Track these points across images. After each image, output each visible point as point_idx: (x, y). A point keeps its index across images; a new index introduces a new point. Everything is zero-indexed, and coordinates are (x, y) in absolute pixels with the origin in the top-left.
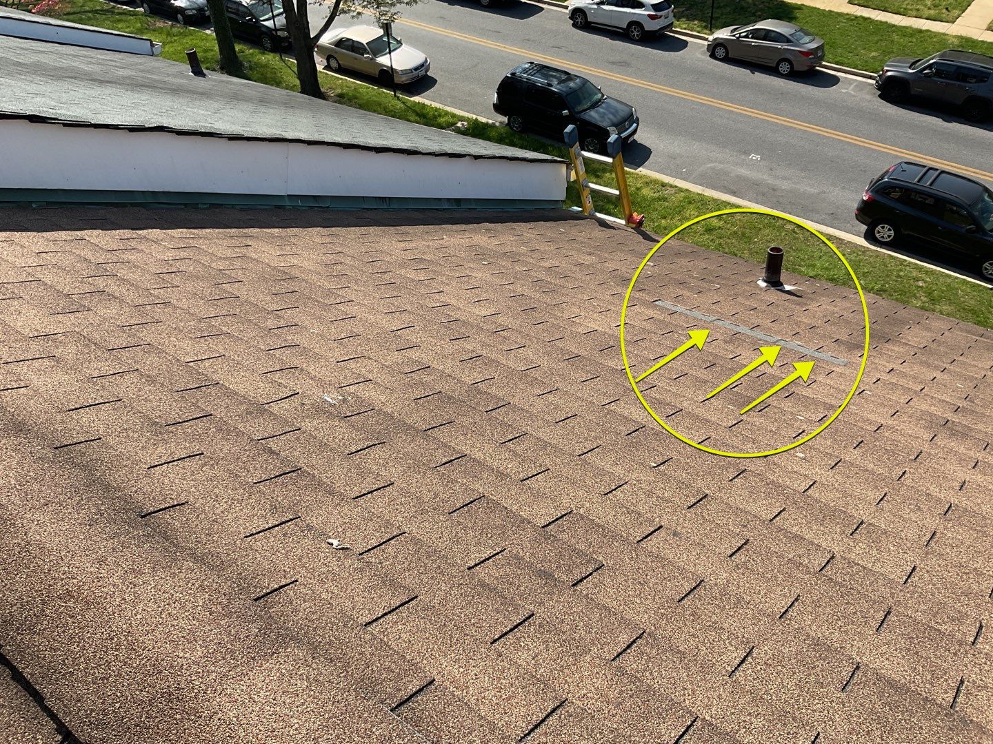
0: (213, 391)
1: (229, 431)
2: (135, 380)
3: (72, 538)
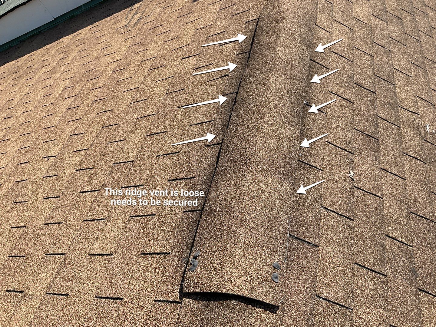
0: (389, 86)
1: (373, 104)
2: (367, 59)
3: (279, 91)
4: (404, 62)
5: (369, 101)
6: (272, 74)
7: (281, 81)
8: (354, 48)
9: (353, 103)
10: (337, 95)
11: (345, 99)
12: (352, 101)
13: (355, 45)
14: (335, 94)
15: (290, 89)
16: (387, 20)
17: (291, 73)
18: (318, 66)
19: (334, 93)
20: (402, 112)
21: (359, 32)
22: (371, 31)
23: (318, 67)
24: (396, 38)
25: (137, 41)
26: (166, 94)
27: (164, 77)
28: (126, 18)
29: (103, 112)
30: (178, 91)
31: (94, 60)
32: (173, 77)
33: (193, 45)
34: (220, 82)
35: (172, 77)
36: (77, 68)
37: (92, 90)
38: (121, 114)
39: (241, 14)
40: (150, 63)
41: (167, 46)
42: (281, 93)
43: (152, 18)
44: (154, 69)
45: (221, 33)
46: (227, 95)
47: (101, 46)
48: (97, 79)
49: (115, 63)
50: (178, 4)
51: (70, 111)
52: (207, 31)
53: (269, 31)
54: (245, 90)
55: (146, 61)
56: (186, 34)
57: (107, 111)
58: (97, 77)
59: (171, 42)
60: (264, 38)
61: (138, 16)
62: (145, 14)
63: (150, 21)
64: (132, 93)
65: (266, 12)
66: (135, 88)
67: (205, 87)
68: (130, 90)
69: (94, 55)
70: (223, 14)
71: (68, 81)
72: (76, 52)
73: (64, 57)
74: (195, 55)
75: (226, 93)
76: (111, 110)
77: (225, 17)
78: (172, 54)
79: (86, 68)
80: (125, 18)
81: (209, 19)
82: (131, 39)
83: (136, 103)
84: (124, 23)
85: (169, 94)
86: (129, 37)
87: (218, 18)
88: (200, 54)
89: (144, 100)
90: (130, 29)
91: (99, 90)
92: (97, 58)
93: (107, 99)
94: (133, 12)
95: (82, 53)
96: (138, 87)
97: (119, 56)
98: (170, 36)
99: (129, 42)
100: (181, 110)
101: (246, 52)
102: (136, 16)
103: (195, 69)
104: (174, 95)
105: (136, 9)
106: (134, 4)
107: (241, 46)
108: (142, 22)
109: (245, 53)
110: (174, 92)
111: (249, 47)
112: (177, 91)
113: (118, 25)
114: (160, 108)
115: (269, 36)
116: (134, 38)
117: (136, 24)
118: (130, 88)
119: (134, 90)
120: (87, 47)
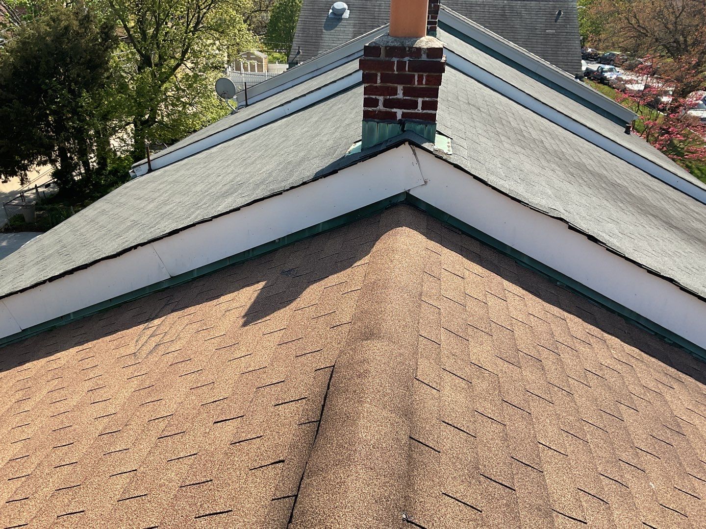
0: (534, 474)
1: (512, 510)
2: (497, 431)
3: (361, 500)
4: (552, 431)
5: (507, 505)
6: (351, 469)
7: (365, 481)
8: (476, 413)
9: (481, 512)
10: (454, 498)
11: (468, 505)
12: (479, 509)
13: (477, 408)
14: (452, 498)
15: (379, 495)
16: (519, 363)
17: (380, 465)
18: (423, 447)
19: (450, 495)
20: (560, 519)
21: (481, 385)
22: (499, 382)
23: (422, 451)
24: (536, 392)
25: (147, 384)
26: (180, 487)
27: (182, 455)
28: (137, 341)
29: (69, 514)
30: (201, 483)
31: (73, 410)
32: (195, 456)
33: (235, 400)
34: (271, 472)
35: (195, 454)
36: (42, 421)
37: (58, 468)
38: (99, 521)
39: (309, 354)
40: (162, 425)
41: (194, 398)
42: (366, 505)
43: (177, 346)
44: (167, 436)
45: (278, 383)
46: (280, 498)
47: (89, 385)
48: (70, 445)
49: (106, 420)
50: (219, 328)
51: (10, 506)
52: (258, 378)
53: (347, 390)
54: (309, 495)
55: (156, 421)
56: (226, 379)
57: (75, 513)
58: (72, 442)
59: (200, 391)
60: (340, 401)
61: (156, 339)
62: (167, 338)
63: (173, 350)
64: (123, 480)
65: (344, 359)
66: (130, 471)
67: (246, 481)
68: (122, 473)
69: (73, 401)
70: (283, 351)
71: (20, 445)
72: (45, 392)
73: (24, 398)
74: (236, 418)
75: (278, 495)
76: (83, 511)
77: (287, 356)
78: (199, 413)
79: (56, 423)
80: (135, 340)
81: (262, 358)
82: (139, 377)
83: (128, 500)
84: (132, 350)
85: (184, 489)
86: (136, 374)
87: (275, 359)
88: (243, 416)
89: (143, 496)
90: (140, 361)
91: (71, 467)
92: (78, 407)
93: (80, 488)
94: (149, 332)
95: (55, 394)
96: (136, 470)
97: (114, 406)
98: (201, 379)
99: (135, 383)
100: (202, 523)
101: (314, 422)
102: (153, 339)
103: (233, 444)
104: (194, 490)
105: (155, 328)
106: (153, 319)
107: (307, 410)
108: (162, 350)
109: (312, 422)
110: (194, 484)
111: (319, 412)
112: (199, 483)
113: (123, 351)
114: (167, 516)
115: (348, 398)
116: (143, 376)
117: (151, 352)
118: (123, 469)
119: (128, 474)
120: (65, 385)
